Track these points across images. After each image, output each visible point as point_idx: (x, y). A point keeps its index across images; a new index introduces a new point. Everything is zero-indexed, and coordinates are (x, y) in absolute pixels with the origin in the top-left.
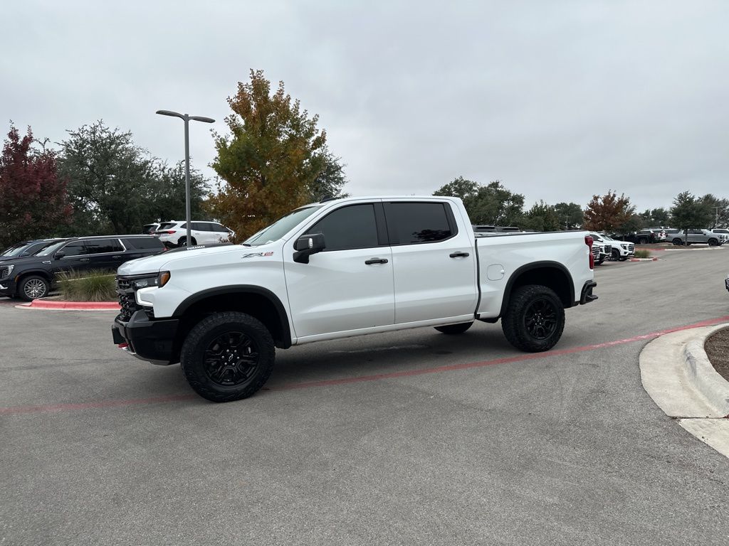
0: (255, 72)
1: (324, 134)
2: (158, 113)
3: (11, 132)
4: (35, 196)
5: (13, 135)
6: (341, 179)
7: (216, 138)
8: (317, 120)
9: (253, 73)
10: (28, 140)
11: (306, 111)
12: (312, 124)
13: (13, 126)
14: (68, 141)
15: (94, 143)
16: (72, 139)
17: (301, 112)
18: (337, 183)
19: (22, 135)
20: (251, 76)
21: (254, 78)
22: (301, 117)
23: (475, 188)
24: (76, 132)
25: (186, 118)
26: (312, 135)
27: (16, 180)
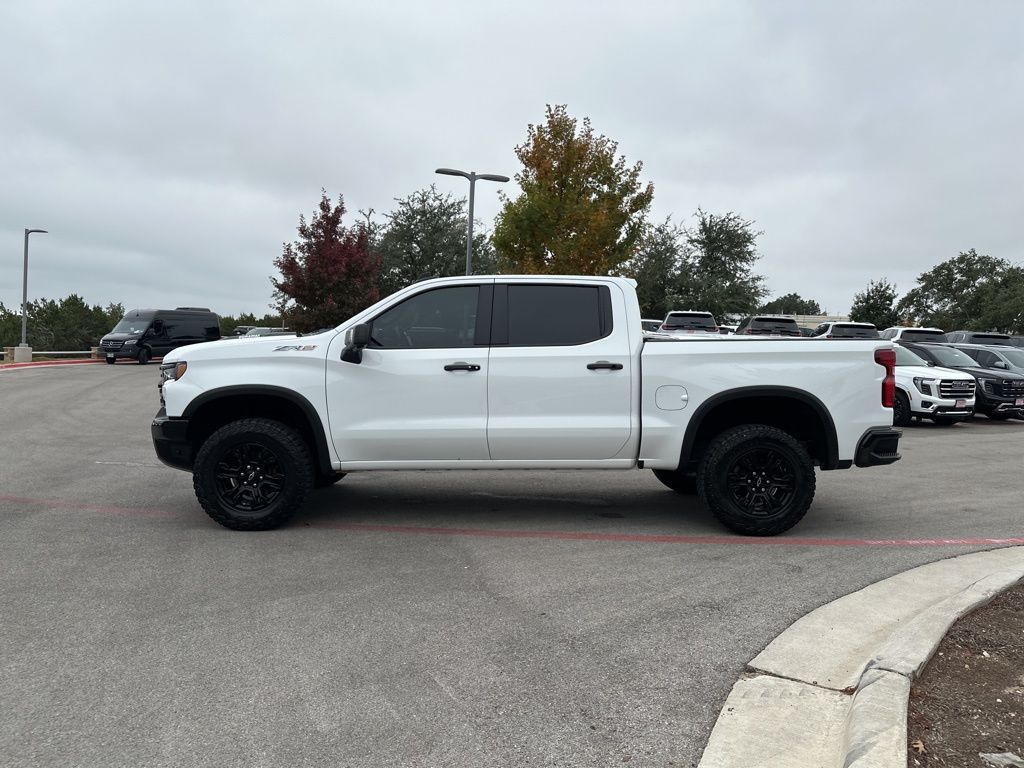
0: (553, 108)
1: (650, 189)
2: (438, 172)
3: (323, 203)
4: (339, 277)
5: (325, 207)
6: (750, 253)
7: (504, 202)
8: (639, 170)
9: (550, 110)
10: (340, 211)
11: (623, 157)
12: (634, 175)
13: (326, 195)
14: (396, 211)
15: (423, 213)
16: (401, 210)
17: (616, 160)
18: (747, 261)
19: (333, 205)
20: (548, 114)
21: (552, 116)
22: (616, 166)
23: (998, 269)
24: (406, 201)
25: (472, 178)
26: (633, 191)
27: (323, 258)
